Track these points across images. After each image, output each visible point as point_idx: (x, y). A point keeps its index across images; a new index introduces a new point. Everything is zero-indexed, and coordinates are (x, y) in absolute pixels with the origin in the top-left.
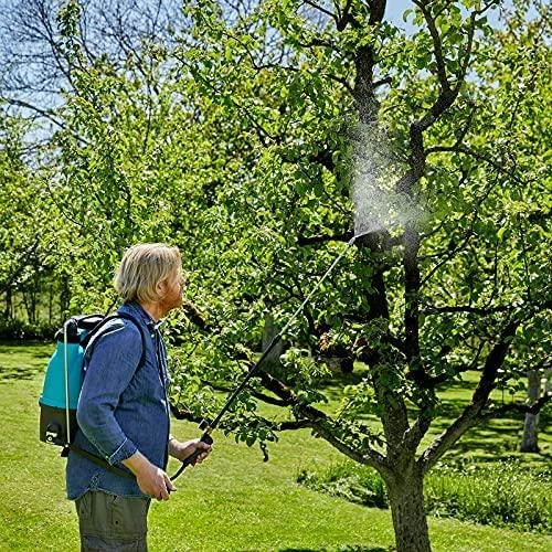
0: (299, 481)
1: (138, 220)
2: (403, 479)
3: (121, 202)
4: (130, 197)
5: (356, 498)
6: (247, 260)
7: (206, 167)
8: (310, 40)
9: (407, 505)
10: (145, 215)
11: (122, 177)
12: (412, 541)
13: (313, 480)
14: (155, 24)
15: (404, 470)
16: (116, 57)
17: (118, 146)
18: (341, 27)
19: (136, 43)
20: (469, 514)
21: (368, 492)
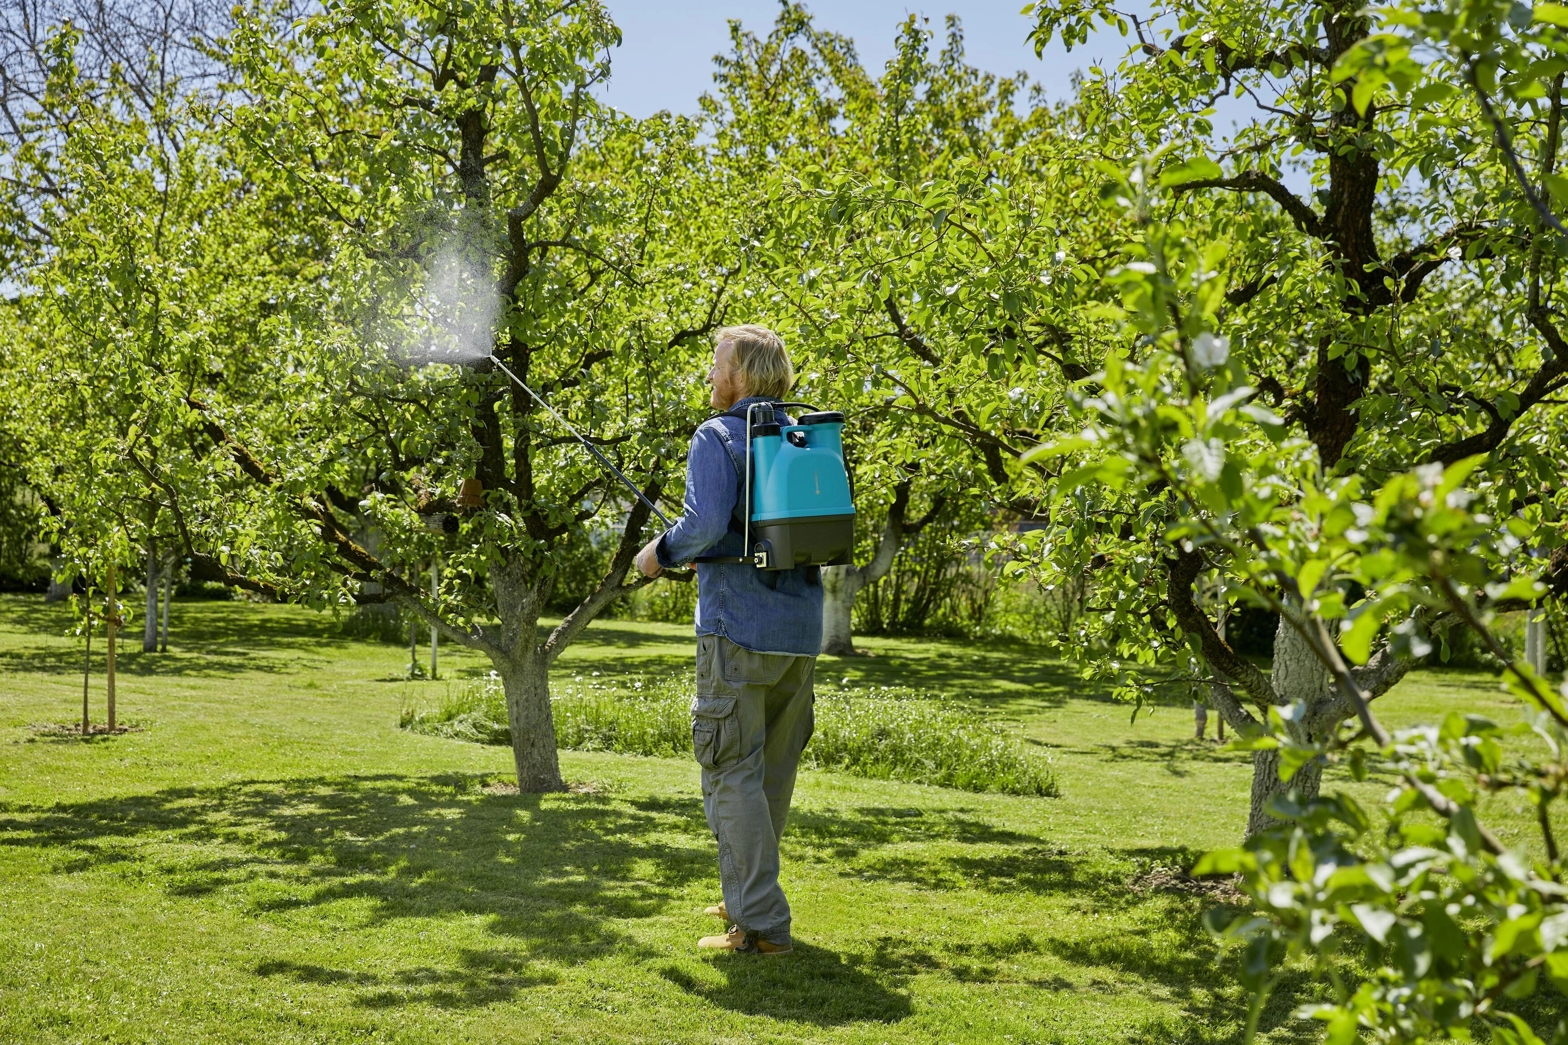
0: (403, 725)
1: (170, 332)
2: (522, 667)
3: (145, 307)
4: (158, 300)
5: (480, 736)
6: (318, 385)
7: (263, 274)
8: (400, 101)
9: (527, 700)
10: (180, 324)
11: (148, 273)
12: (533, 745)
13: (422, 721)
14: (168, 16)
15: (523, 655)
16: (95, 73)
17: (140, 233)
18: (439, 85)
19: (132, 46)
20: (629, 746)
21: (496, 726)
